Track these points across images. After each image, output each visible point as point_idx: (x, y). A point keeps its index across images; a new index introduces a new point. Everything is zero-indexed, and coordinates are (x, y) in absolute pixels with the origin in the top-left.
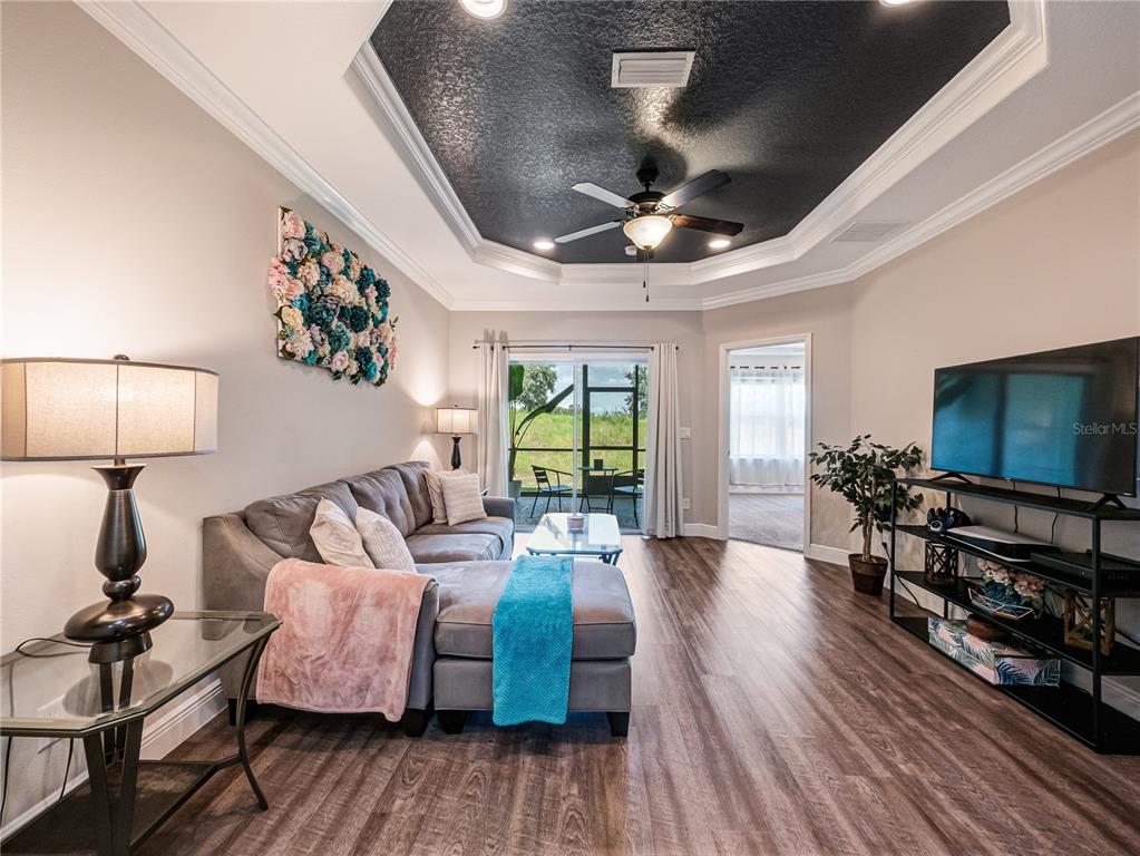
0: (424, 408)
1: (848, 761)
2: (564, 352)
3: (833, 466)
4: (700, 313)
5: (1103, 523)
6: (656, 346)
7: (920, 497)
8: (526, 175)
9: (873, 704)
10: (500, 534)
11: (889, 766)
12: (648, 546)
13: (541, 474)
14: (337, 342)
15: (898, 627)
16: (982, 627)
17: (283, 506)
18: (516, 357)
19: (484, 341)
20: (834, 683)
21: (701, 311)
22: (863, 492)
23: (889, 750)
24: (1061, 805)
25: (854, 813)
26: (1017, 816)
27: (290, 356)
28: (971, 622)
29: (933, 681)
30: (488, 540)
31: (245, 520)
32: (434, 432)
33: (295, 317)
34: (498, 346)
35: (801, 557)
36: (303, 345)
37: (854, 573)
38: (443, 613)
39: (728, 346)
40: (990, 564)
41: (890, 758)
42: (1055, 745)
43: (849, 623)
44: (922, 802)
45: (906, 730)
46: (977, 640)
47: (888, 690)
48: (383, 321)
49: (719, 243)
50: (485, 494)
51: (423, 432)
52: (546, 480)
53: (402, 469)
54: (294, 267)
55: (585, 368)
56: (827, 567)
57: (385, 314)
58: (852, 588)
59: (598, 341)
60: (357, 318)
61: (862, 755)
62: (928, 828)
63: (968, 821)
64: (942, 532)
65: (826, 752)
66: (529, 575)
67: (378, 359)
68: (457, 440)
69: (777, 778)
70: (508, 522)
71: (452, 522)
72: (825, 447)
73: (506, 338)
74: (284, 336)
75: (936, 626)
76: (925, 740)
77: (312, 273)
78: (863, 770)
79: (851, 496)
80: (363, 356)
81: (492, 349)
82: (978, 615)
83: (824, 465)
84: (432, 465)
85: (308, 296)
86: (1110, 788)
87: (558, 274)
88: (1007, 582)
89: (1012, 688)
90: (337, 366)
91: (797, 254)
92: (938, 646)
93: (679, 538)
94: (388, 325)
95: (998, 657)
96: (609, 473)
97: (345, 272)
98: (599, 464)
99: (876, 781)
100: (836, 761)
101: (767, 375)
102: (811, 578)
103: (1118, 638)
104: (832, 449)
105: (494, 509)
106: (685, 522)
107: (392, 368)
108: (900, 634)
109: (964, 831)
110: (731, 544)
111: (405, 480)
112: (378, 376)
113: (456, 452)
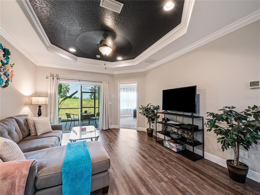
0: (26, 96)
1: (159, 179)
2: (78, 82)
3: (143, 110)
4: (113, 75)
5: (194, 119)
6: (103, 82)
7: (159, 116)
8: (69, 26)
9: (159, 162)
10: (58, 136)
11: (167, 177)
12: (101, 132)
13: (68, 115)
15: (158, 143)
16: (173, 141)
18: (61, 82)
19: (50, 76)
20: (151, 159)
21: (114, 74)
22: (149, 115)
23: (165, 173)
24: (194, 175)
25: (164, 193)
26: (189, 180)
28: (171, 140)
29: (167, 154)
30: (54, 139)
32: (31, 104)
34: (55, 78)
35: (136, 130)
37: (148, 133)
38: (39, 172)
39: (120, 83)
40: (174, 128)
41: (166, 175)
42: (188, 162)
43: (149, 144)
44: (175, 184)
45: (166, 167)
46: (172, 143)
47: (160, 158)
48: (7, 64)
49: (119, 58)
50: (51, 123)
51: (26, 104)
52: (70, 117)
53: (16, 118)
55: (81, 86)
56: (141, 132)
57: (8, 62)
58: (147, 136)
59: (86, 79)
61: (161, 176)
62: (178, 190)
63: (183, 185)
64: (165, 123)
65: (155, 178)
66: (73, 149)
67: (4, 78)
68: (40, 107)
69: (147, 190)
70: (61, 131)
71: (39, 134)
72: (142, 106)
73: (58, 76)
75: (165, 142)
76: (170, 168)
78: (163, 180)
79: (147, 116)
81: (53, 79)
82: (172, 138)
83: (142, 110)
84: (29, 115)
86: (198, 168)
87: (76, 59)
88: (177, 131)
89: (179, 152)
91: (136, 64)
92: (166, 146)
93: (109, 129)
94: (9, 66)
95: (177, 146)
96: (89, 114)
98: (86, 112)
99: (166, 182)
100: (157, 180)
101: (125, 90)
102: (139, 135)
103: (194, 140)
104: (143, 106)
105: (55, 128)
106: (110, 125)
107: (11, 81)
108: (159, 145)
109: (183, 188)
110: (121, 129)
111: (18, 122)
112: (4, 84)
113: (40, 110)
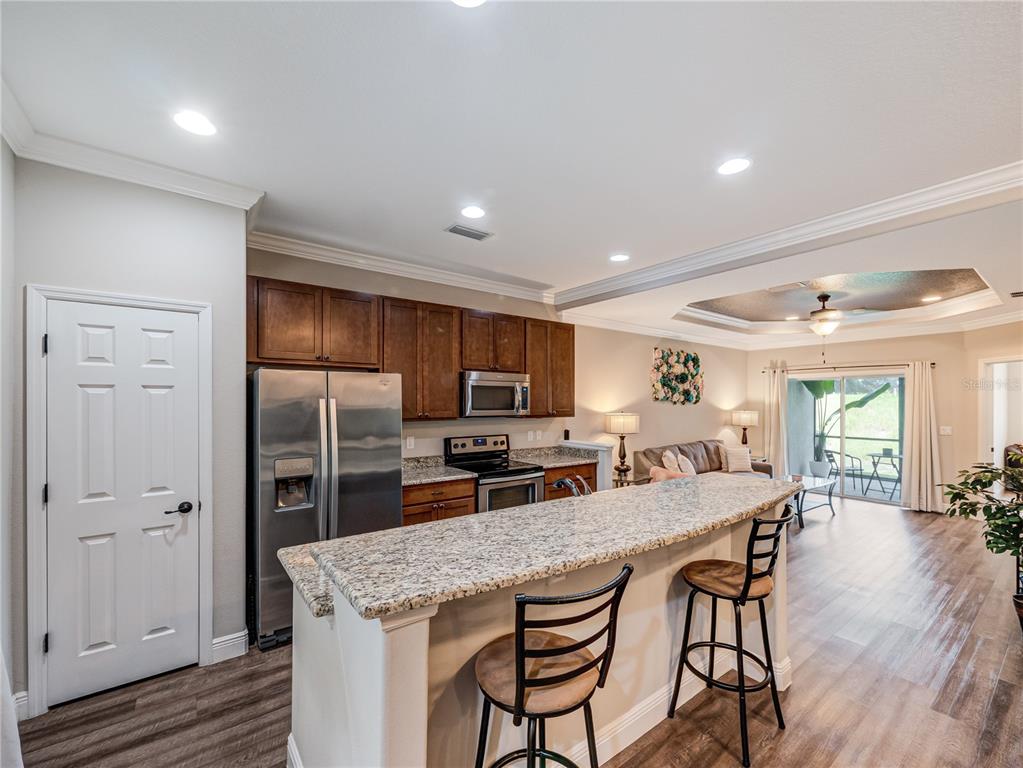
0: (726, 411)
2: (831, 372)
14: (674, 390)
17: (655, 451)
18: (793, 376)
19: (770, 368)
21: (962, 332)
27: (657, 399)
31: (644, 453)
32: (731, 425)
33: (659, 386)
34: (778, 371)
36: (661, 395)
48: (696, 375)
51: (725, 424)
53: (705, 443)
54: (658, 369)
57: (697, 372)
60: (682, 378)
67: (694, 393)
68: (745, 429)
73: (784, 365)
74: (655, 393)
77: (665, 369)
80: (686, 393)
81: (775, 372)
84: (726, 442)
85: (663, 377)
90: (675, 399)
94: (699, 376)
97: (678, 362)
98: (887, 453)
107: (702, 395)
111: (706, 447)
112: (695, 400)
113: (744, 436)
